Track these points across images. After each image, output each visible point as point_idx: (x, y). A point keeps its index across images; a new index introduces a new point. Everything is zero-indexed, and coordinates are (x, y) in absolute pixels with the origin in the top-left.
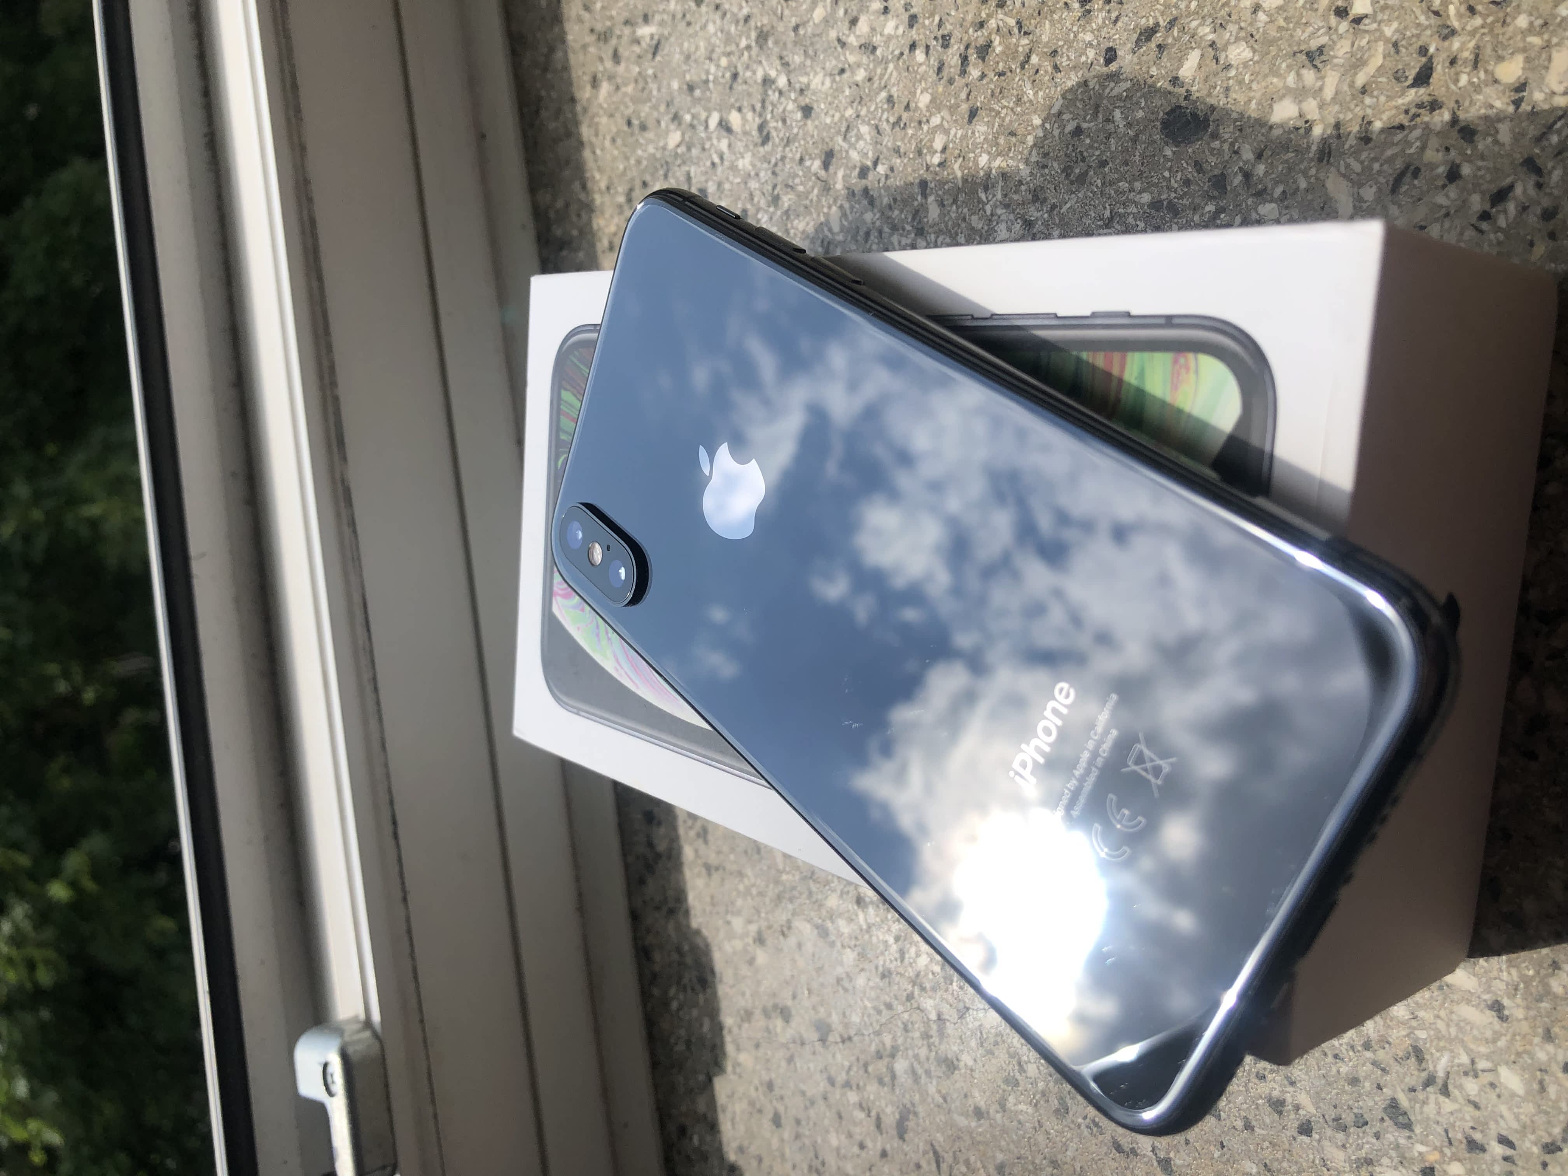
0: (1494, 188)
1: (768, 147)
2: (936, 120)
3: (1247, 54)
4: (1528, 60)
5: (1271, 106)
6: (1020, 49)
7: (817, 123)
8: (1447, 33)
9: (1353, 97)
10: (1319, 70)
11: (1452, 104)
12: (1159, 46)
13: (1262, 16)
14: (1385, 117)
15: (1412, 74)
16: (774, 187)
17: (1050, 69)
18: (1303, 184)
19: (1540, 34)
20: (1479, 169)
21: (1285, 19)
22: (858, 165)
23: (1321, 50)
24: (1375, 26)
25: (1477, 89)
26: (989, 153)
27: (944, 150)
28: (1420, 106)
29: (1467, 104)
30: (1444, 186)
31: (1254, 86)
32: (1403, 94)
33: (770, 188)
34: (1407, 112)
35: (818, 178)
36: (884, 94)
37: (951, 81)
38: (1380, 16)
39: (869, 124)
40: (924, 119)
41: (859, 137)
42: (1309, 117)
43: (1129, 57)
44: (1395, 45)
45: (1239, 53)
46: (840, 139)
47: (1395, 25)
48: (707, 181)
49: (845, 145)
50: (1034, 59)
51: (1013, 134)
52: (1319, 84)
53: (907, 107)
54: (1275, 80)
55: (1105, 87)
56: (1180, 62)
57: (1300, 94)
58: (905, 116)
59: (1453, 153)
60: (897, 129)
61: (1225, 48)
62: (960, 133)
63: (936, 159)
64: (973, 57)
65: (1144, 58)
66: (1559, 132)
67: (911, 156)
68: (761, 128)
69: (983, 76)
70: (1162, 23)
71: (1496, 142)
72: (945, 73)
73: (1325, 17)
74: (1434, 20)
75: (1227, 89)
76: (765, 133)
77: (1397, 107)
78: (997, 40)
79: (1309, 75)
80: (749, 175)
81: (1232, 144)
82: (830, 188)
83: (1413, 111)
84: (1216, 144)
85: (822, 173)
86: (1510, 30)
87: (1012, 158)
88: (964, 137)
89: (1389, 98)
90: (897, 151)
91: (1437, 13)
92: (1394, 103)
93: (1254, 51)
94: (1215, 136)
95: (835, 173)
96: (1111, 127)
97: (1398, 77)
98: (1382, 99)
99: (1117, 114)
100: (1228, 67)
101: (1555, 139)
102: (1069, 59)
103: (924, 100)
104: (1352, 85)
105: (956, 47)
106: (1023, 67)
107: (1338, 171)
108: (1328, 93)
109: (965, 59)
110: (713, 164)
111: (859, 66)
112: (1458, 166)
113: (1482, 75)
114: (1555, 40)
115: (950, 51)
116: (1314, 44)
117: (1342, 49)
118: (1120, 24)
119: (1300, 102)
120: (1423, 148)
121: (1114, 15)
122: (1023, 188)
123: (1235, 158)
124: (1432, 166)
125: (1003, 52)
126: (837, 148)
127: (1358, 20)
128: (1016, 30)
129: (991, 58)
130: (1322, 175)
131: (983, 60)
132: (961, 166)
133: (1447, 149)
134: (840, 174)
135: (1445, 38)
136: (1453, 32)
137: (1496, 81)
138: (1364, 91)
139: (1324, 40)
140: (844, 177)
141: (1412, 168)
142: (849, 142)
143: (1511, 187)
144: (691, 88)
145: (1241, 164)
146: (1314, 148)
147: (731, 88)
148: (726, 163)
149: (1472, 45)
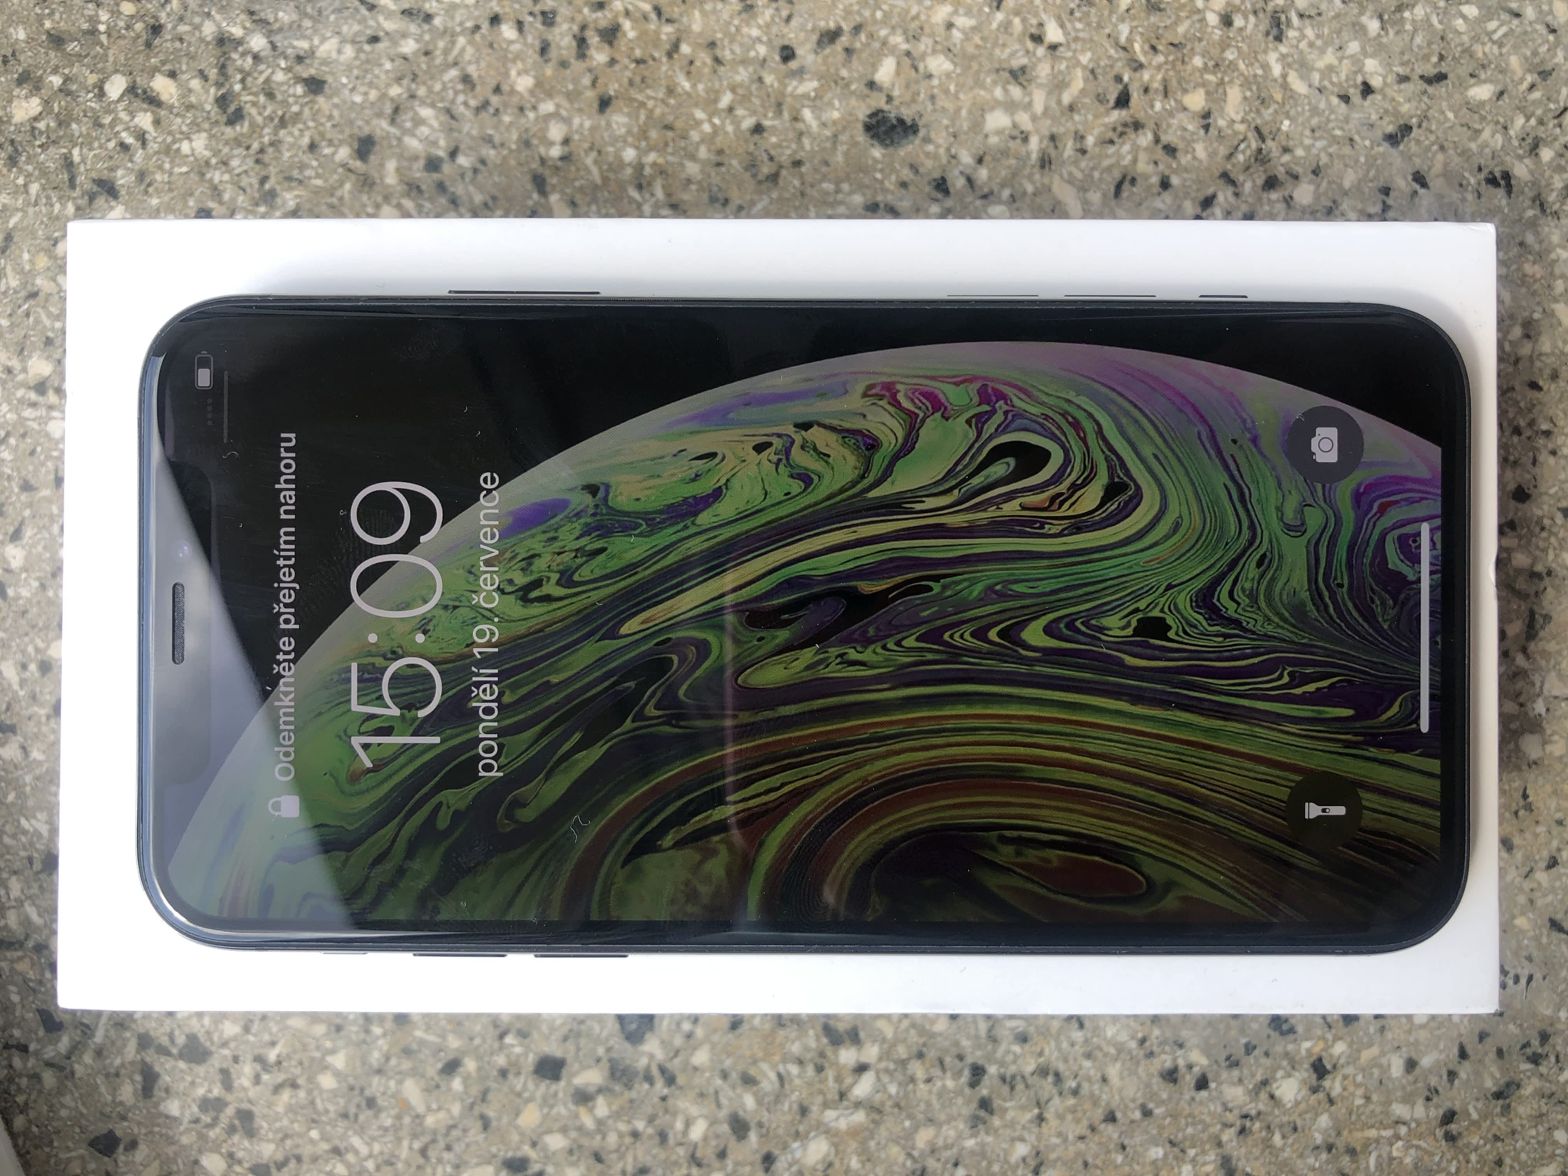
0: (1201, 196)
1: (242, 128)
2: (548, 107)
3: (948, 66)
4: (1208, 93)
5: (983, 116)
6: (664, 37)
7: (336, 100)
8: (1139, 67)
9: (1063, 114)
10: (1024, 87)
11: (1153, 126)
12: (847, 50)
13: (957, 34)
14: (1096, 132)
15: (1112, 98)
16: (264, 180)
17: (709, 61)
18: (1030, 189)
19: (1214, 73)
20: (1185, 180)
21: (982, 39)
22: (423, 155)
23: (1023, 69)
24: (1070, 54)
25: (1171, 114)
26: (637, 148)
27: (566, 141)
28: (1125, 125)
29: (1164, 126)
30: (1159, 194)
31: (962, 96)
32: (1107, 113)
33: (255, 181)
34: (1114, 129)
35: (350, 170)
36: (453, 73)
37: (564, 64)
38: (1073, 46)
39: (433, 105)
40: (529, 105)
41: (419, 122)
42: (1024, 128)
43: (811, 58)
44: (1092, 71)
45: (938, 64)
46: (384, 124)
47: (1089, 55)
48: (112, 169)
49: (393, 130)
50: (685, 49)
51: (668, 127)
52: (1027, 99)
53: (497, 90)
54: (982, 93)
55: (785, 86)
56: (875, 67)
57: (1011, 106)
58: (495, 100)
59: (1161, 167)
60: (484, 115)
61: (923, 57)
62: (587, 124)
63: (556, 152)
64: (594, 39)
65: (830, 60)
66: (1243, 152)
67: (514, 147)
68: (222, 101)
69: (613, 62)
70: (846, 27)
71: (1195, 158)
72: (553, 53)
73: (1021, 41)
74: (1122, 54)
75: (933, 98)
76: (232, 108)
77: (1105, 125)
78: (627, 25)
79: (1016, 92)
80: (207, 163)
81: (948, 150)
82: (374, 184)
83: (1120, 129)
84: (930, 148)
85: (358, 164)
86: (1189, 68)
87: (672, 154)
88: (593, 129)
89: (1096, 117)
90: (489, 140)
91: (1124, 49)
92: (1100, 121)
93: (955, 65)
94: (927, 140)
95: (382, 165)
96: (800, 126)
97: (1100, 99)
98: (1090, 117)
99: (807, 114)
100: (930, 76)
101: (1241, 158)
102: (733, 52)
103: (524, 83)
104: (1059, 102)
105: (565, 27)
106: (670, 55)
107: (1062, 177)
108: (1038, 107)
109: (581, 42)
110: (124, 147)
111: (404, 35)
112: (1168, 177)
113: (1173, 103)
114: (1227, 79)
115: (557, 30)
116: (1016, 63)
117: (1043, 71)
118: (794, 23)
119: (1012, 114)
120: (1135, 161)
121: (785, 13)
122: (694, 187)
123: (953, 161)
124: (1146, 177)
125: (638, 38)
126: (378, 132)
127: (1053, 47)
128: (653, 16)
129: (622, 44)
130: (1046, 181)
131: (610, 43)
132: (596, 162)
133: (1156, 163)
134: (391, 166)
135: (1135, 70)
136: (1140, 66)
137: (1185, 109)
138: (1071, 108)
139: (1024, 61)
140: (398, 170)
141: (1129, 178)
142: (401, 127)
143: (1214, 196)
144: (57, 40)
145: (961, 168)
146: (1034, 156)
147: (148, 45)
148: (153, 147)
149: (1159, 77)
